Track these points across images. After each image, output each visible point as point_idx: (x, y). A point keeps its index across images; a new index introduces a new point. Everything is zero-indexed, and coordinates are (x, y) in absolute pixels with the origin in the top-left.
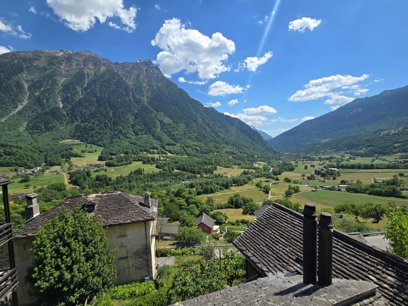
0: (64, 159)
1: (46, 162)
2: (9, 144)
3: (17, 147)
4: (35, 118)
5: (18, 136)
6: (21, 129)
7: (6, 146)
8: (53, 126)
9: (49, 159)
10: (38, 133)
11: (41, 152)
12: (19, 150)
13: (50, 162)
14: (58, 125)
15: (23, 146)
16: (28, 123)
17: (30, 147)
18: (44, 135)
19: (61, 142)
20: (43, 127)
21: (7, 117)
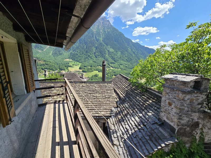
0: (66, 68)
1: (59, 69)
2: (47, 60)
3: (49, 62)
4: (55, 49)
5: (50, 57)
6: (51, 54)
7: (46, 61)
8: (62, 53)
9: (60, 67)
10: (56, 56)
11: (58, 64)
12: (50, 63)
13: (61, 69)
14: (64, 52)
15: (51, 61)
16: (53, 51)
17: (54, 62)
18: (58, 57)
19: (65, 60)
20: (58, 53)
21: (46, 49)
